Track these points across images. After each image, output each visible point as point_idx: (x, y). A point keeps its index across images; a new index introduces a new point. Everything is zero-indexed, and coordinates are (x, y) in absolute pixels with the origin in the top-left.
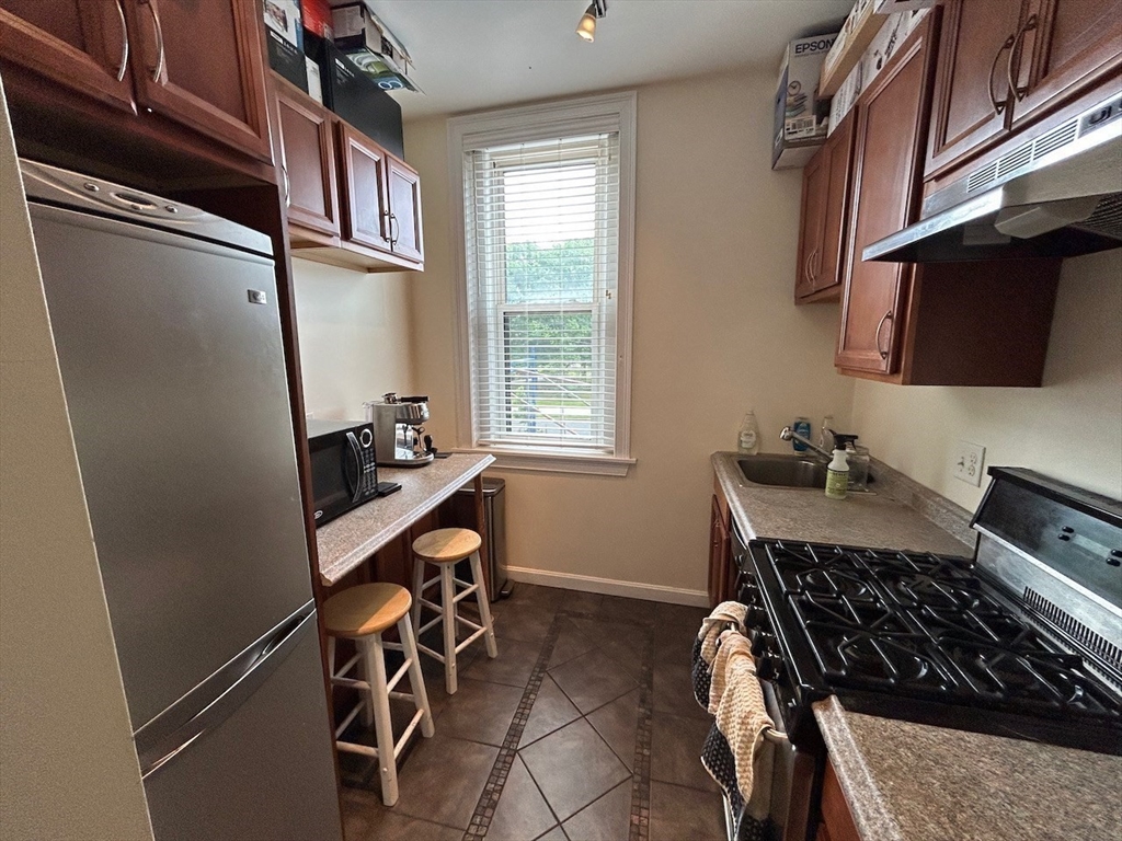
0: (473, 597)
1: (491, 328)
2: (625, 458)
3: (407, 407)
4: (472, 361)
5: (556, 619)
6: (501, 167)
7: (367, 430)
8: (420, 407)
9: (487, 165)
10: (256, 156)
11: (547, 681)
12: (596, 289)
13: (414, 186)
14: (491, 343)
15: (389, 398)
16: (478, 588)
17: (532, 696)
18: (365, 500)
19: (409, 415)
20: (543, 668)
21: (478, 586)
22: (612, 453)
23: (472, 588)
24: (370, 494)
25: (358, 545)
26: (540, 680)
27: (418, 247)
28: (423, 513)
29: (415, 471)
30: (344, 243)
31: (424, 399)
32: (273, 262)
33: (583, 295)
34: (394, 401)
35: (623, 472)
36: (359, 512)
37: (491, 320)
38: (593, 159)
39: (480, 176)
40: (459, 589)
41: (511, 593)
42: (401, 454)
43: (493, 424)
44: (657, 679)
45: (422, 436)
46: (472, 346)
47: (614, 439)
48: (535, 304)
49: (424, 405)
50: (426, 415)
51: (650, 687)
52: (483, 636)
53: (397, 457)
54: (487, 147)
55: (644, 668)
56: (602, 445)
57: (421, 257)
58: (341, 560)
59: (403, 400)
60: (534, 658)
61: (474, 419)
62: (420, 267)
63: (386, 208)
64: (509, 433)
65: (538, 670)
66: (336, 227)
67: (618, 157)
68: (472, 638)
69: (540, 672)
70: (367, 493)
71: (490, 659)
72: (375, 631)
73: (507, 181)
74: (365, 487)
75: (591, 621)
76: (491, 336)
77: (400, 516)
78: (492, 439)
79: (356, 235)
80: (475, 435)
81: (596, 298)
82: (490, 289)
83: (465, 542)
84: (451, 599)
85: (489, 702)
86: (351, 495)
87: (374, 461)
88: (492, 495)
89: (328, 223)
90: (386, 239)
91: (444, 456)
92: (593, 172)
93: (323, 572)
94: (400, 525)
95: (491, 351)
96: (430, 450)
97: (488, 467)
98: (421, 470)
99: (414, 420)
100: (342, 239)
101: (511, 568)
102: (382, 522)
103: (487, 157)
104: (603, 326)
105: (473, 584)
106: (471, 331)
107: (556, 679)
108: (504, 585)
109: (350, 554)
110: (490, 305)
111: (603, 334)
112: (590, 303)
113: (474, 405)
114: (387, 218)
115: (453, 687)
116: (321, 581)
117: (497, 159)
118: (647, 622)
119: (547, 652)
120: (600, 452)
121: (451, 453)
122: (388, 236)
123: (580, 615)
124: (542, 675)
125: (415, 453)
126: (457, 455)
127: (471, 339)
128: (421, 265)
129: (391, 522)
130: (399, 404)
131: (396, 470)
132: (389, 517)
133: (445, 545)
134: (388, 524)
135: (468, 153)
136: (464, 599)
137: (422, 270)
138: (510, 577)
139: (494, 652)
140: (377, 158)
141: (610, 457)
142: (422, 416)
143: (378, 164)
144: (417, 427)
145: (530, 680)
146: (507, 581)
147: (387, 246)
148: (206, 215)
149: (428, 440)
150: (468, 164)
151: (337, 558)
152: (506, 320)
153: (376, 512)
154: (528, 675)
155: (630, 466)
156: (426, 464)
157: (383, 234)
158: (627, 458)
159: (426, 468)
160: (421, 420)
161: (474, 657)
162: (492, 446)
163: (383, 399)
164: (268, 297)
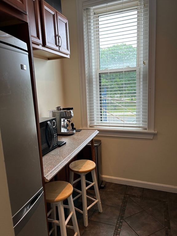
0: (92, 188)
1: (94, 80)
2: (152, 131)
3: (65, 112)
4: (87, 94)
5: (124, 197)
6: (97, 14)
7: (54, 121)
8: (70, 112)
9: (92, 14)
10: (22, 11)
11: (124, 223)
12: (138, 61)
13: (66, 24)
14: (94, 86)
15: (58, 108)
16: (95, 184)
17: (119, 229)
18: (54, 148)
19: (66, 115)
20: (122, 218)
21: (95, 183)
22: (146, 129)
23: (92, 184)
24: (55, 146)
25: (56, 166)
26: (122, 222)
27: (68, 49)
28: (76, 153)
29: (69, 137)
30: (43, 47)
31: (72, 109)
32: (27, 53)
33: (132, 64)
34: (60, 109)
35: (151, 137)
36: (53, 153)
37: (94, 77)
38: (136, 7)
39: (90, 19)
40: (87, 185)
41: (105, 186)
42: (63, 130)
43: (95, 118)
44: (172, 225)
45: (70, 123)
46: (87, 88)
47: (147, 123)
48: (111, 69)
49: (72, 111)
50: (73, 115)
51: (169, 228)
52: (96, 203)
53: (62, 132)
54: (92, 6)
55: (165, 220)
56: (141, 126)
57: (69, 52)
58: (51, 171)
59: (64, 109)
60: (117, 213)
61: (88, 116)
62: (68, 57)
63: (57, 34)
64: (101, 122)
65: (120, 218)
66: (40, 41)
67: (148, 4)
68: (93, 204)
69: (121, 219)
70: (54, 145)
71: (99, 213)
72: (61, 200)
73: (100, 20)
74: (54, 143)
75: (139, 199)
76: (94, 83)
77: (69, 154)
78: (95, 124)
79: (47, 44)
80: (89, 123)
81: (138, 65)
82: (93, 64)
83: (89, 165)
84: (85, 188)
85: (102, 231)
86: (49, 146)
87: (57, 133)
88: (97, 146)
89: (38, 40)
90: (57, 46)
91: (78, 131)
92: (136, 12)
93: (45, 176)
94: (69, 158)
95: (94, 89)
96: (73, 129)
97: (96, 135)
98: (71, 137)
99: (68, 117)
100: (42, 46)
101: (104, 176)
102: (62, 157)
103: (92, 11)
104: (142, 76)
105: (93, 182)
106: (87, 81)
107: (128, 223)
108: (102, 183)
109: (53, 169)
110: (94, 70)
111: (142, 80)
112: (135, 67)
113: (88, 111)
114: (57, 37)
115: (86, 224)
116: (44, 180)
117: (96, 11)
118: (164, 200)
119: (123, 211)
120: (140, 129)
121: (81, 130)
122: (58, 44)
123: (134, 196)
124: (122, 221)
125: (68, 130)
126: (84, 131)
127: (87, 85)
128: (69, 55)
129: (66, 157)
130: (62, 111)
131: (62, 136)
132: (64, 155)
133: (82, 166)
134: (65, 158)
135: (84, 10)
136: (89, 189)
137: (69, 58)
138: (104, 180)
139: (101, 210)
140: (53, 13)
141: (146, 131)
142: (71, 115)
143: (54, 16)
144: (69, 120)
145: (117, 222)
146: (102, 181)
147: (57, 48)
148: (7, 35)
149: (72, 125)
150: (85, 14)
151: (49, 171)
152: (100, 77)
153: (59, 153)
154: (116, 220)
155: (155, 135)
156: (73, 134)
157: (56, 44)
158: (154, 132)
159: (73, 136)
160: (71, 117)
161: (93, 212)
162: (95, 127)
163: (56, 109)
164: (26, 67)
